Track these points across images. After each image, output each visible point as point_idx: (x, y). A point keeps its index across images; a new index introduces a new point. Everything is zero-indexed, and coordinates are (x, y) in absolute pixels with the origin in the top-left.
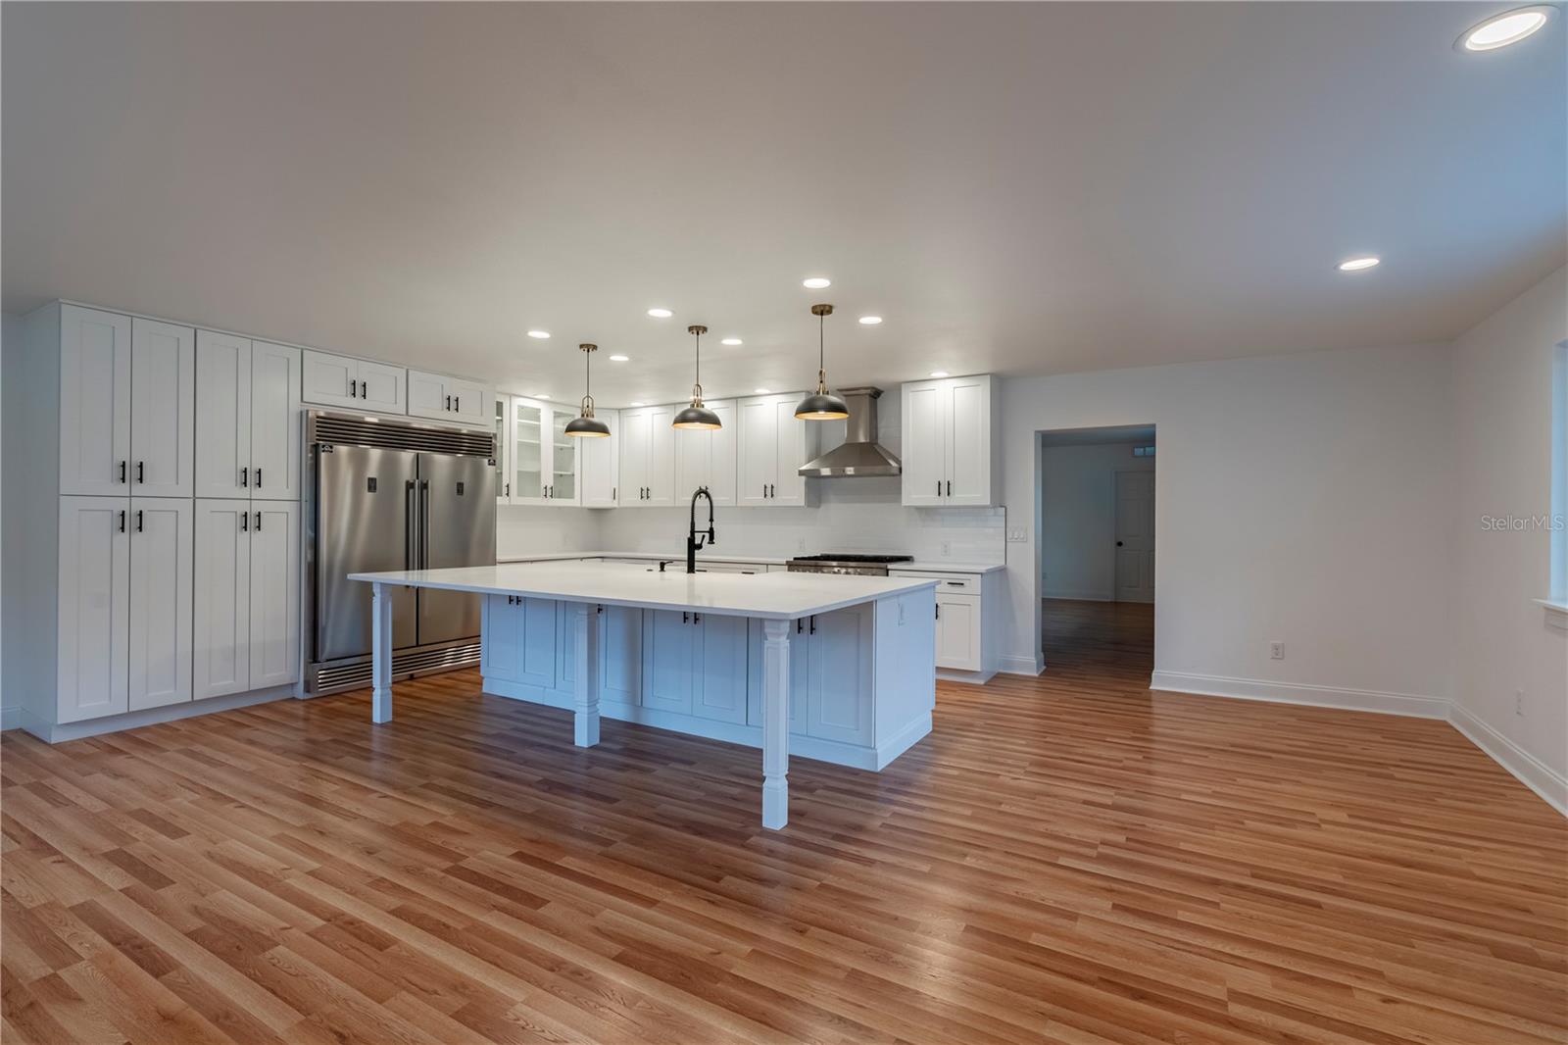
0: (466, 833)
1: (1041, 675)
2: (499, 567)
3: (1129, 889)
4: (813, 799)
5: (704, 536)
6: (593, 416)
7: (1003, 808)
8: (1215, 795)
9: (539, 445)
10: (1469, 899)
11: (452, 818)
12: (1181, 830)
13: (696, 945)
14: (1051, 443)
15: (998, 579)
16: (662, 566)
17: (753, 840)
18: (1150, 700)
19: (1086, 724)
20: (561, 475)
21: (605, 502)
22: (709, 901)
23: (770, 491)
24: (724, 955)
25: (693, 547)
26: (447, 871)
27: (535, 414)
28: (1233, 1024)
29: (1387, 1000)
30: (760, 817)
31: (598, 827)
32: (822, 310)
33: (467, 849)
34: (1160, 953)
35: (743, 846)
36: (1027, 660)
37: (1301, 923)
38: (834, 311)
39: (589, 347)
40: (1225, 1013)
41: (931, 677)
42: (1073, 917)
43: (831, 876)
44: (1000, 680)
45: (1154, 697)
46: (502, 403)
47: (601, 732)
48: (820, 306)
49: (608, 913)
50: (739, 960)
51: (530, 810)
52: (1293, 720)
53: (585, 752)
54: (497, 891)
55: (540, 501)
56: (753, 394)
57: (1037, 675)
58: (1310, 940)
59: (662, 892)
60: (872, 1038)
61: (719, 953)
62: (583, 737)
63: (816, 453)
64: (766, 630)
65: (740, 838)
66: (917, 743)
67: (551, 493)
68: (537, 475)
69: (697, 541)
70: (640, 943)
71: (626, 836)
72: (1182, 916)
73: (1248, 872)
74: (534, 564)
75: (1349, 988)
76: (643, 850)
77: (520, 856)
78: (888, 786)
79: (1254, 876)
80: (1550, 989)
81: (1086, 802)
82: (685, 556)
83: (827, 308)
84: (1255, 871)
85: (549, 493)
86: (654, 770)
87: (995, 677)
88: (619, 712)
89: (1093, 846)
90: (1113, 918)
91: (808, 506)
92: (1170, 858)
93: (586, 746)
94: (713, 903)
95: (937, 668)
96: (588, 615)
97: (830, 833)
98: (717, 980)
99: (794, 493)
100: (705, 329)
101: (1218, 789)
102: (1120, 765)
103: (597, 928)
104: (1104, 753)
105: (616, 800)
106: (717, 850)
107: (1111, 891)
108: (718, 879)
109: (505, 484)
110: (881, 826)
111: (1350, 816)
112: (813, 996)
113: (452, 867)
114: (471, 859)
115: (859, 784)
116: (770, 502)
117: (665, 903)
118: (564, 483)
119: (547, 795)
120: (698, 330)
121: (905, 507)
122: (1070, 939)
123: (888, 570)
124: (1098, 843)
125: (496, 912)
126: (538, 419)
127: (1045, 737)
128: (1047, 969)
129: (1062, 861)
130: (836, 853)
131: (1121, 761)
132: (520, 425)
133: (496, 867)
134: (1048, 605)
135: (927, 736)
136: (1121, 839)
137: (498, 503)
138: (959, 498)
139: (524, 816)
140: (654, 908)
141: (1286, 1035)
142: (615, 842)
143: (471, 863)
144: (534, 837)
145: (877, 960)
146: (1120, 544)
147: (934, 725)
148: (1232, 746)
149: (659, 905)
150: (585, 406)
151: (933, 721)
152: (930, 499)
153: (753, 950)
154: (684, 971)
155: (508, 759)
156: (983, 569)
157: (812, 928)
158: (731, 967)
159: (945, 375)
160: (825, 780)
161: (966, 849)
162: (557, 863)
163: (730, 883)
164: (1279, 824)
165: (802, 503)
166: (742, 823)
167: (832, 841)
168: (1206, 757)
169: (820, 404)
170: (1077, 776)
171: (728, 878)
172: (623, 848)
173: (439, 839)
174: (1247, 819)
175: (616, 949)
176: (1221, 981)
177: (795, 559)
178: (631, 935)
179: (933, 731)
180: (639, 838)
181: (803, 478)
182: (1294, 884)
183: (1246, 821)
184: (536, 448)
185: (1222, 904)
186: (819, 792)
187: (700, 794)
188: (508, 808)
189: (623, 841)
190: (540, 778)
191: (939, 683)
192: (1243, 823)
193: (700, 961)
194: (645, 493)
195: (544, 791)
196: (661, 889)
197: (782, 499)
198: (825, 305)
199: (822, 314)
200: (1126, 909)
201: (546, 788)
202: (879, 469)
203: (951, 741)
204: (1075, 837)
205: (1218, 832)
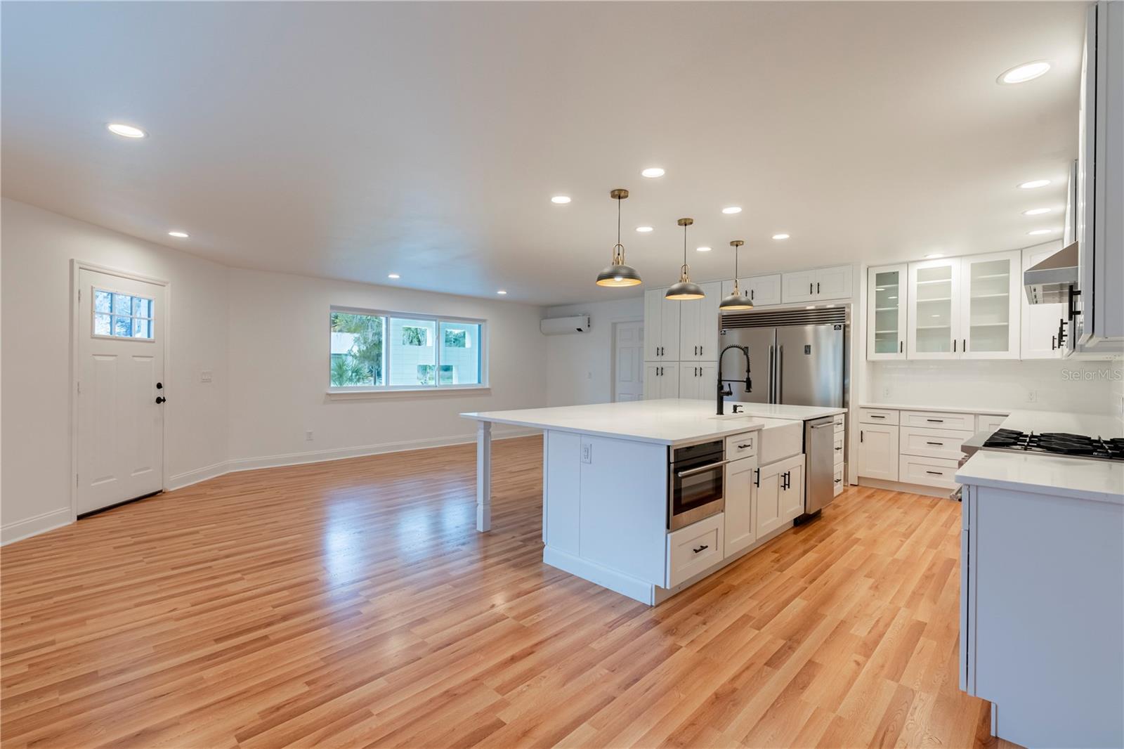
9: (949, 300)
46: (897, 272)
55: (948, 355)
67: (964, 346)
73: (272, 638)
79: (266, 637)
84: (267, 641)
85: (960, 346)
126: (948, 276)
132: (921, 287)
174: (308, 694)
183: (307, 689)
185: (271, 609)
192: (308, 683)
204: (385, 595)
205: (317, 658)
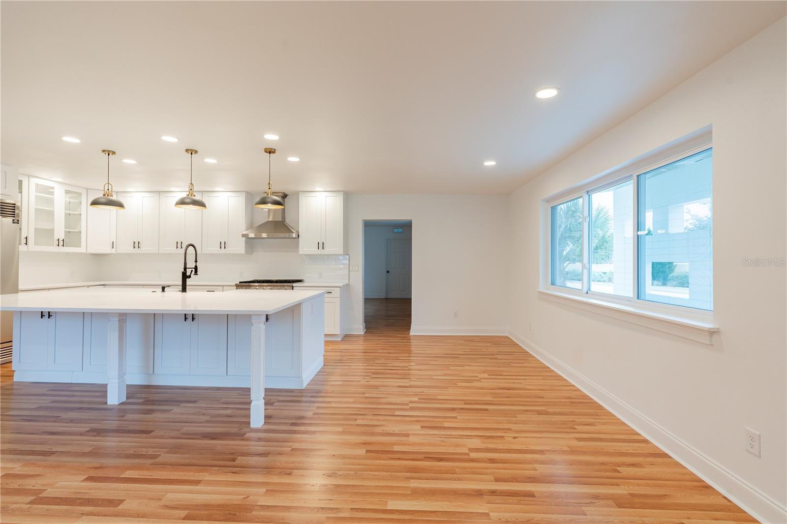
0: (38, 475)
1: (365, 333)
2: (20, 294)
3: (425, 419)
4: (273, 408)
5: (192, 271)
6: (112, 196)
7: (366, 395)
8: (445, 375)
9: (53, 211)
10: (528, 397)
11: (20, 468)
12: (437, 391)
13: (234, 497)
14: (369, 225)
15: (346, 289)
16: (163, 289)
17: (247, 435)
18: (410, 339)
19: (389, 353)
20: (69, 232)
21: (106, 249)
22: (233, 472)
23: (223, 245)
24: (251, 498)
25: (185, 277)
26: (31, 503)
27: (49, 191)
28: (473, 460)
29: (515, 438)
30: (249, 423)
31: (144, 449)
32: (270, 151)
33: (43, 485)
34: (443, 441)
35: (243, 440)
36: (358, 327)
37: (484, 418)
38: (276, 152)
39: (109, 153)
40: (469, 457)
41: (323, 339)
42: (407, 435)
43: (296, 444)
44: (347, 337)
45: (411, 338)
46: (22, 181)
47: (127, 393)
48: (270, 148)
49: (170, 496)
50: (260, 497)
51: (87, 450)
52: (463, 341)
53: (117, 407)
54: (81, 504)
55: (54, 249)
56: (213, 190)
57: (363, 333)
58: (488, 423)
59: (201, 475)
60: (340, 512)
61: (248, 497)
62: (114, 398)
63: (250, 226)
64: (253, 321)
65: (241, 436)
66: (318, 372)
67: (62, 243)
68: (51, 232)
69: (188, 274)
70: (197, 505)
71: (165, 450)
72: (446, 425)
73: (463, 403)
74: (50, 291)
75: (503, 437)
76: (179, 455)
77: (90, 479)
78: (310, 395)
79: (465, 404)
80: (553, 421)
81: (399, 387)
82: (181, 283)
83: (273, 150)
84: (465, 402)
85: (61, 243)
86: (171, 410)
87: (344, 337)
88: (136, 379)
89: (407, 404)
90: (421, 432)
91: (247, 253)
92: (436, 403)
93: (117, 404)
94: (235, 473)
95: (325, 335)
96: (119, 321)
97: (289, 423)
98: (252, 511)
99: (238, 246)
100: (196, 152)
101: (445, 372)
102: (407, 368)
103: (166, 506)
104: (401, 365)
105: (151, 432)
106: (228, 445)
107: (419, 421)
108: (234, 460)
109: (24, 235)
110: (313, 415)
111: (488, 375)
112: (305, 503)
113: (35, 499)
114: (49, 490)
115: (294, 396)
116: (223, 251)
117: (205, 480)
118: (72, 237)
119: (97, 438)
120: (192, 152)
121: (301, 255)
122: (409, 445)
123: (293, 287)
124: (408, 402)
125: (85, 517)
126: (52, 193)
127: (374, 361)
128: (404, 459)
129: (397, 413)
130: (295, 432)
131: (407, 367)
132: (36, 197)
133: (73, 490)
134: (367, 300)
135: (321, 368)
136: (416, 399)
137: (20, 250)
138: (328, 250)
139: (84, 454)
140: (200, 485)
141: (489, 459)
142: (159, 455)
143: (50, 492)
144: (98, 465)
145: (331, 477)
146: (388, 272)
147: (324, 363)
148: (445, 354)
149: (202, 482)
150: (106, 189)
151: (324, 360)
152: (314, 251)
153: (267, 490)
154: (230, 512)
155: (55, 422)
156: (340, 285)
157: (295, 471)
158: (258, 502)
159: (322, 190)
160: (277, 397)
161: (355, 417)
162: (121, 476)
163: (241, 460)
164: (468, 382)
165: (243, 252)
166: (238, 428)
167: (291, 427)
168: (437, 360)
169: (269, 200)
170: (392, 376)
171: (239, 458)
172: (165, 457)
173: (15, 484)
174: (458, 382)
175: (183, 513)
176: (465, 446)
177: (240, 282)
178: (191, 503)
179: (324, 365)
180: (175, 449)
181: (244, 238)
182: (478, 404)
183: (458, 383)
184: (50, 214)
185: (458, 417)
186: (276, 404)
187: (208, 418)
188: (69, 452)
189: (166, 453)
190: (89, 429)
191: (326, 342)
192: (456, 384)
193: (239, 504)
194: (137, 245)
195: (94, 436)
196: (200, 474)
197: (230, 250)
198: (272, 149)
199: (270, 153)
200: (426, 427)
201: (95, 433)
202: (287, 235)
203: (334, 368)
204: (399, 402)
205: (449, 390)
